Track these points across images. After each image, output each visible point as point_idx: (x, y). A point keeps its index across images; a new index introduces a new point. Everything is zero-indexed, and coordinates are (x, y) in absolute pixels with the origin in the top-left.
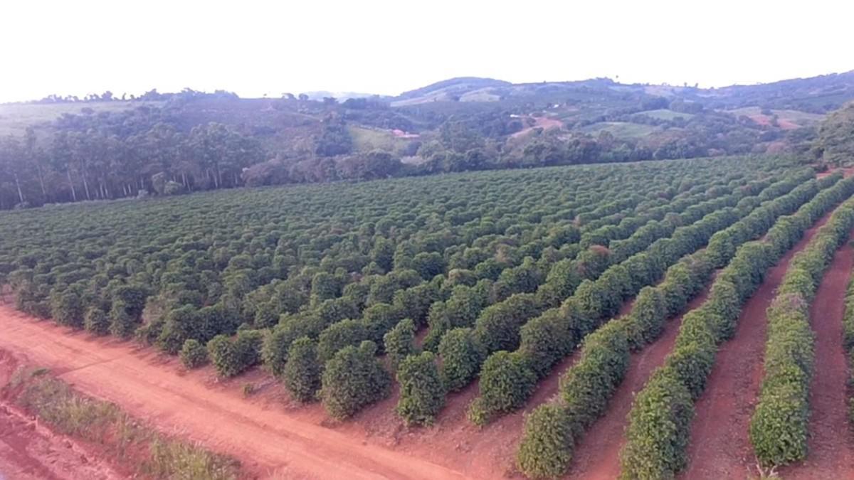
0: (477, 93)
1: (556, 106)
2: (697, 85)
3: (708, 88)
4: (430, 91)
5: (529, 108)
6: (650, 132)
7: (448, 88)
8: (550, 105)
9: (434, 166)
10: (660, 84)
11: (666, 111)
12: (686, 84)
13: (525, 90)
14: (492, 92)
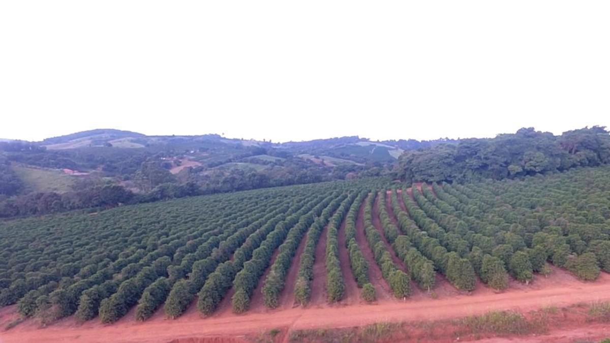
0: (120, 141)
1: (192, 152)
2: (270, 141)
3: (277, 143)
4: (74, 139)
5: (172, 153)
6: (264, 169)
7: (92, 137)
8: (187, 151)
9: (161, 194)
10: (250, 139)
11: (266, 156)
12: (264, 140)
13: (159, 140)
14: (132, 141)
